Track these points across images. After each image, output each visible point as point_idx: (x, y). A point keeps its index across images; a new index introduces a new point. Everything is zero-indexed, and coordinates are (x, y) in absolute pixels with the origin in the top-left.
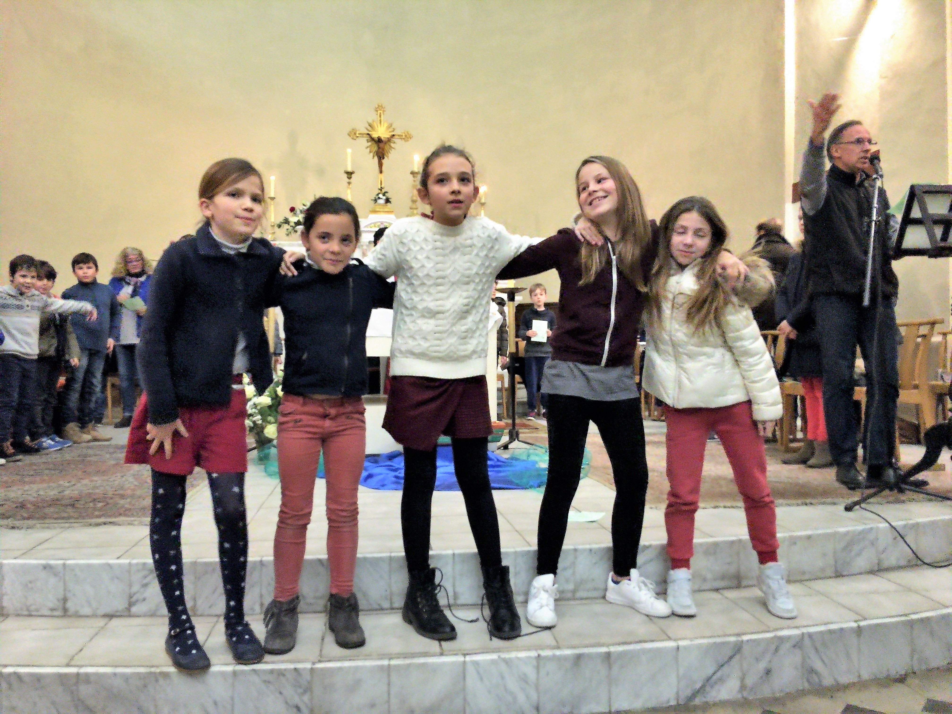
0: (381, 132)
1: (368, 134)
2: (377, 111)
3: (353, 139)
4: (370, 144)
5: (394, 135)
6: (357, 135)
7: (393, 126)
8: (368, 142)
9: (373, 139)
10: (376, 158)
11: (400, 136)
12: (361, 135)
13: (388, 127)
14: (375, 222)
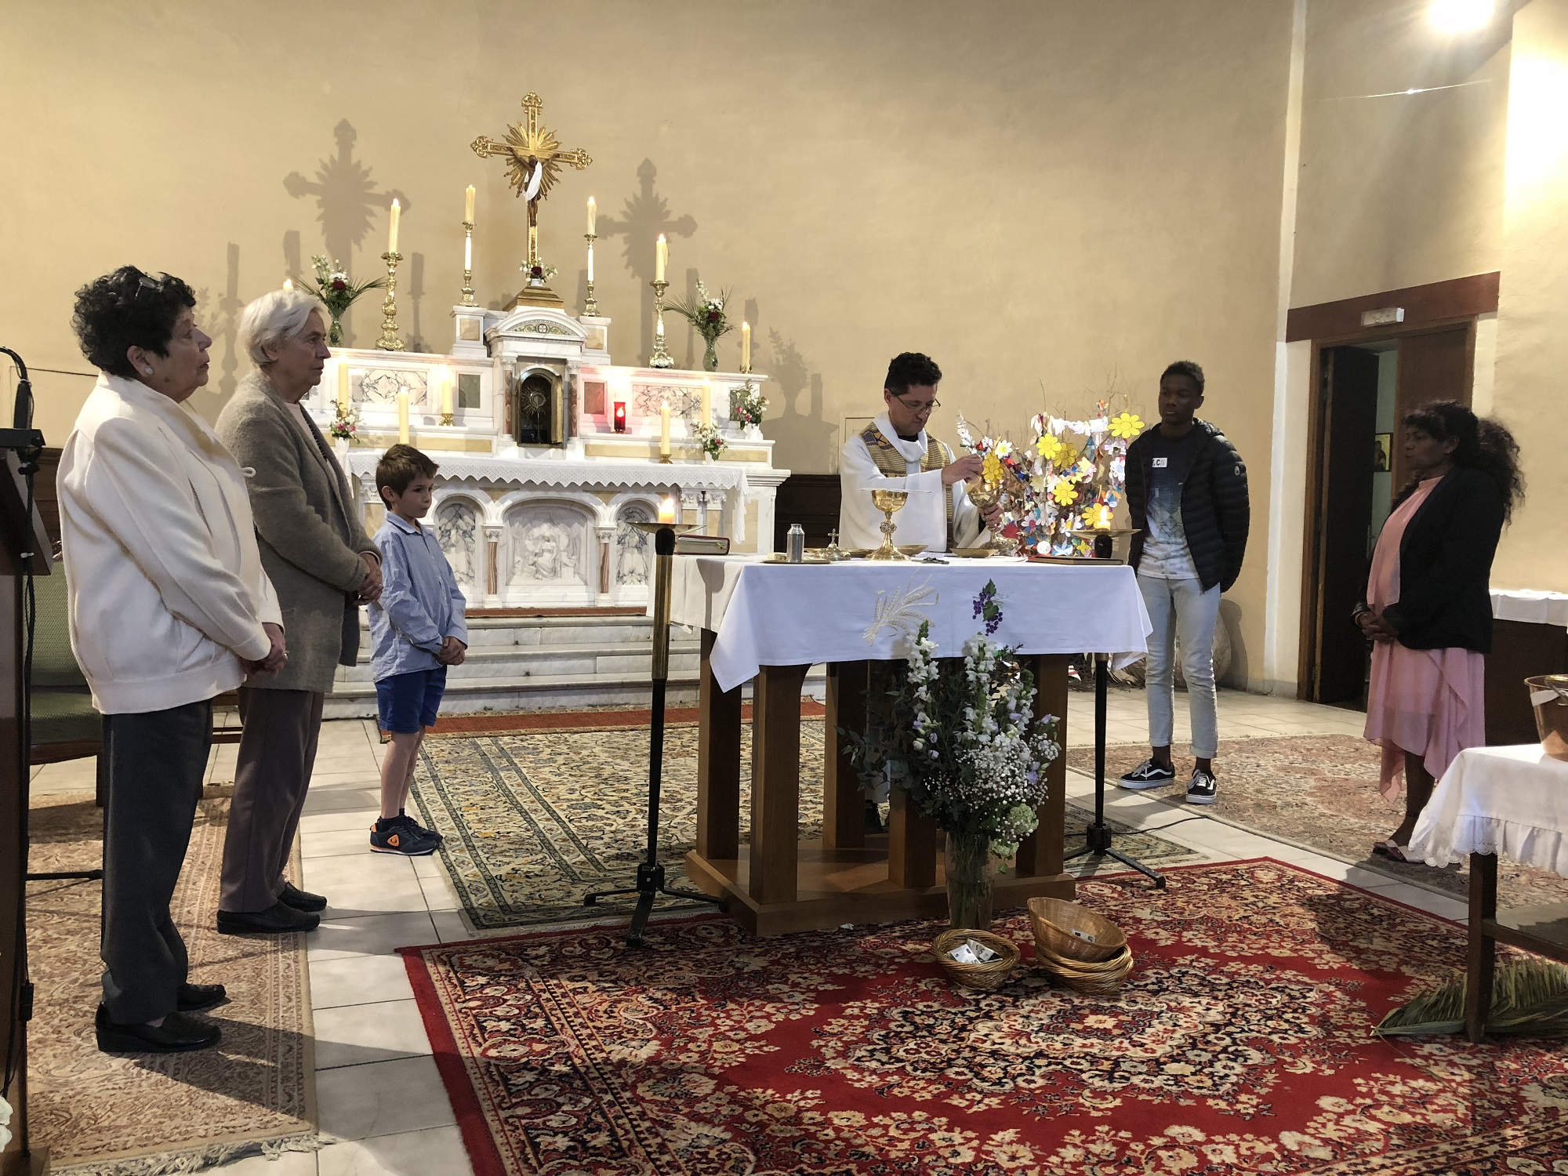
0: (536, 148)
1: (511, 150)
2: (526, 106)
3: (479, 155)
4: (512, 167)
5: (558, 156)
6: (488, 149)
7: (557, 138)
9: (518, 161)
11: (569, 158)
12: (497, 149)
13: (547, 139)
14: (530, 321)
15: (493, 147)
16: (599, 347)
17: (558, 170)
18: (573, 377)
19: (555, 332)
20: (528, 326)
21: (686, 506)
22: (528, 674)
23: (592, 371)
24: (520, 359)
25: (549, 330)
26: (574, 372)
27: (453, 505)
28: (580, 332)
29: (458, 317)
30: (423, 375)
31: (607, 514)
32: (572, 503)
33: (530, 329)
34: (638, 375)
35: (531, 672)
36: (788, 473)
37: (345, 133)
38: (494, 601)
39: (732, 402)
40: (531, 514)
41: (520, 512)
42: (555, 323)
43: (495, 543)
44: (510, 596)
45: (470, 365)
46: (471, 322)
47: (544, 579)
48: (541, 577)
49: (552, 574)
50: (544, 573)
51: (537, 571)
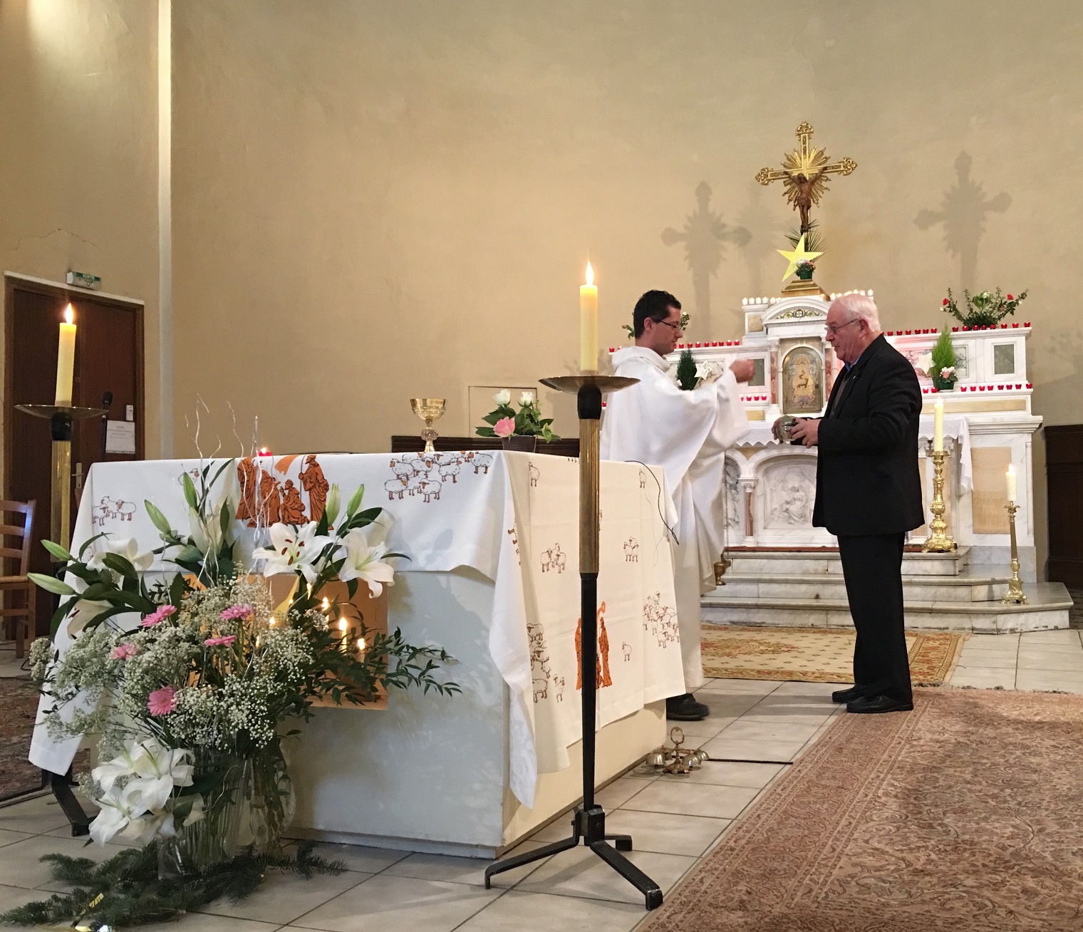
1: (786, 173)
2: (799, 135)
3: (763, 184)
5: (825, 168)
6: (769, 178)
7: (826, 154)
8: (786, 185)
11: (835, 169)
12: (776, 176)
13: (816, 158)
14: (788, 309)
15: (772, 175)
19: (811, 314)
20: (787, 313)
24: (782, 341)
25: (804, 315)
29: (747, 315)
30: (720, 363)
33: (788, 316)
34: (898, 342)
36: (1040, 418)
37: (703, 191)
38: (750, 542)
39: (996, 356)
40: (785, 469)
41: (775, 467)
42: (810, 308)
43: (750, 493)
44: (767, 538)
45: (756, 351)
46: (755, 317)
47: (796, 523)
48: (793, 522)
49: (802, 519)
50: (795, 518)
51: (790, 517)
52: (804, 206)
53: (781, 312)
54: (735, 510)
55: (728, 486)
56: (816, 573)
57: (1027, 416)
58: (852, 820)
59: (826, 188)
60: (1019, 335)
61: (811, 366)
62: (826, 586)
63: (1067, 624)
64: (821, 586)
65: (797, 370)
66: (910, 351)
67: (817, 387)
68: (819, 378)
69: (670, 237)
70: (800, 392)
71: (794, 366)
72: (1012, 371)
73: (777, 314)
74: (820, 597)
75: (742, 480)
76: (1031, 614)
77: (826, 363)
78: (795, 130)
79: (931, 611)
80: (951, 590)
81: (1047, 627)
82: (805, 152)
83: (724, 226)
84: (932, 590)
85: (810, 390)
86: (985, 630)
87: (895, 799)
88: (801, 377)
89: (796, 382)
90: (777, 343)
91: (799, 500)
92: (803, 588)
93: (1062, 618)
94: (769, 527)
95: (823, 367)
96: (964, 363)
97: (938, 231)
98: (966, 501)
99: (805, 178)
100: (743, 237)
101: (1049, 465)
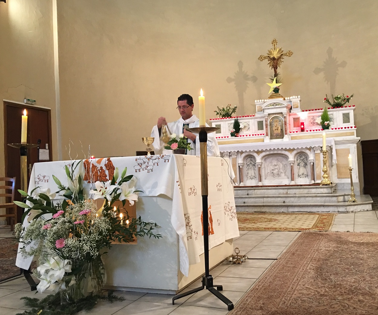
0: (275, 55)
1: (268, 57)
2: (273, 43)
3: (261, 61)
4: (270, 61)
5: (282, 55)
6: (263, 58)
7: (282, 50)
8: (269, 61)
10: (273, 68)
11: (286, 55)
12: (265, 58)
13: (279, 51)
14: (271, 103)
16: (297, 107)
17: (283, 58)
18: (285, 117)
19: (279, 105)
20: (270, 105)
21: (316, 152)
22: (244, 203)
23: (295, 114)
24: (269, 114)
25: (277, 105)
26: (285, 116)
27: (250, 157)
28: (285, 104)
29: (257, 106)
30: (248, 123)
31: (291, 157)
32: (282, 154)
33: (271, 106)
34: (309, 113)
35: (246, 202)
36: (359, 138)
37: (240, 64)
38: (260, 184)
39: (343, 117)
40: (271, 158)
41: (268, 158)
42: (278, 103)
43: (260, 167)
44: (266, 182)
45: (260, 118)
46: (259, 107)
47: (276, 177)
48: (275, 176)
49: (278, 176)
50: (276, 175)
51: (274, 175)
52: (275, 68)
53: (268, 105)
54: (255, 173)
55: (252, 165)
56: (283, 194)
57: (355, 137)
58: (298, 278)
59: (283, 61)
60: (351, 109)
61: (279, 122)
62: (287, 198)
63: (371, 209)
64: (285, 198)
65: (275, 124)
66: (313, 117)
67: (282, 130)
68: (282, 127)
69: (229, 80)
70: (276, 132)
71: (273, 123)
72: (349, 122)
73: (267, 105)
74: (285, 202)
75: (257, 163)
76: (358, 206)
77: (285, 121)
78: (271, 42)
79: (324, 206)
80: (330, 198)
81: (364, 210)
82: (275, 49)
83: (248, 75)
84: (324, 198)
85: (279, 131)
86: (342, 212)
87: (313, 271)
88: (276, 126)
89: (274, 128)
90: (267, 115)
91: (277, 169)
92: (279, 199)
93: (370, 207)
94: (267, 179)
95: (284, 123)
96: (332, 120)
97: (322, 75)
98: (335, 167)
99: (275, 58)
100: (255, 79)
101: (363, 154)
